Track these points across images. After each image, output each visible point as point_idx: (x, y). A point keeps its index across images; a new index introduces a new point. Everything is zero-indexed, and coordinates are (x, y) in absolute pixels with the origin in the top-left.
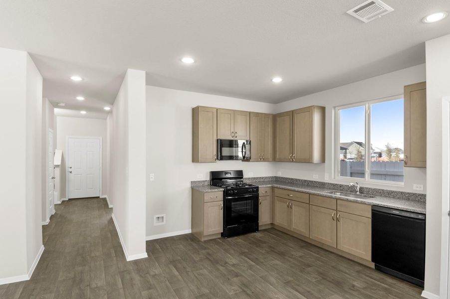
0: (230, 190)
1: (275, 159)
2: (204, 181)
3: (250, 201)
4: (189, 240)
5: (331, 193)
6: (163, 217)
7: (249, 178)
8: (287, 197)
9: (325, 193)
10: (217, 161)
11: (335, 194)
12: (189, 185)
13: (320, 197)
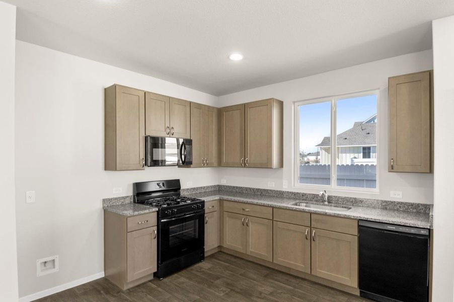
0: (166, 209)
1: (221, 163)
2: (124, 198)
3: (193, 221)
4: (102, 292)
5: (296, 205)
6: (54, 261)
7: (188, 189)
8: (241, 212)
9: (290, 204)
10: (146, 168)
11: (299, 205)
12: (99, 206)
13: (287, 211)
